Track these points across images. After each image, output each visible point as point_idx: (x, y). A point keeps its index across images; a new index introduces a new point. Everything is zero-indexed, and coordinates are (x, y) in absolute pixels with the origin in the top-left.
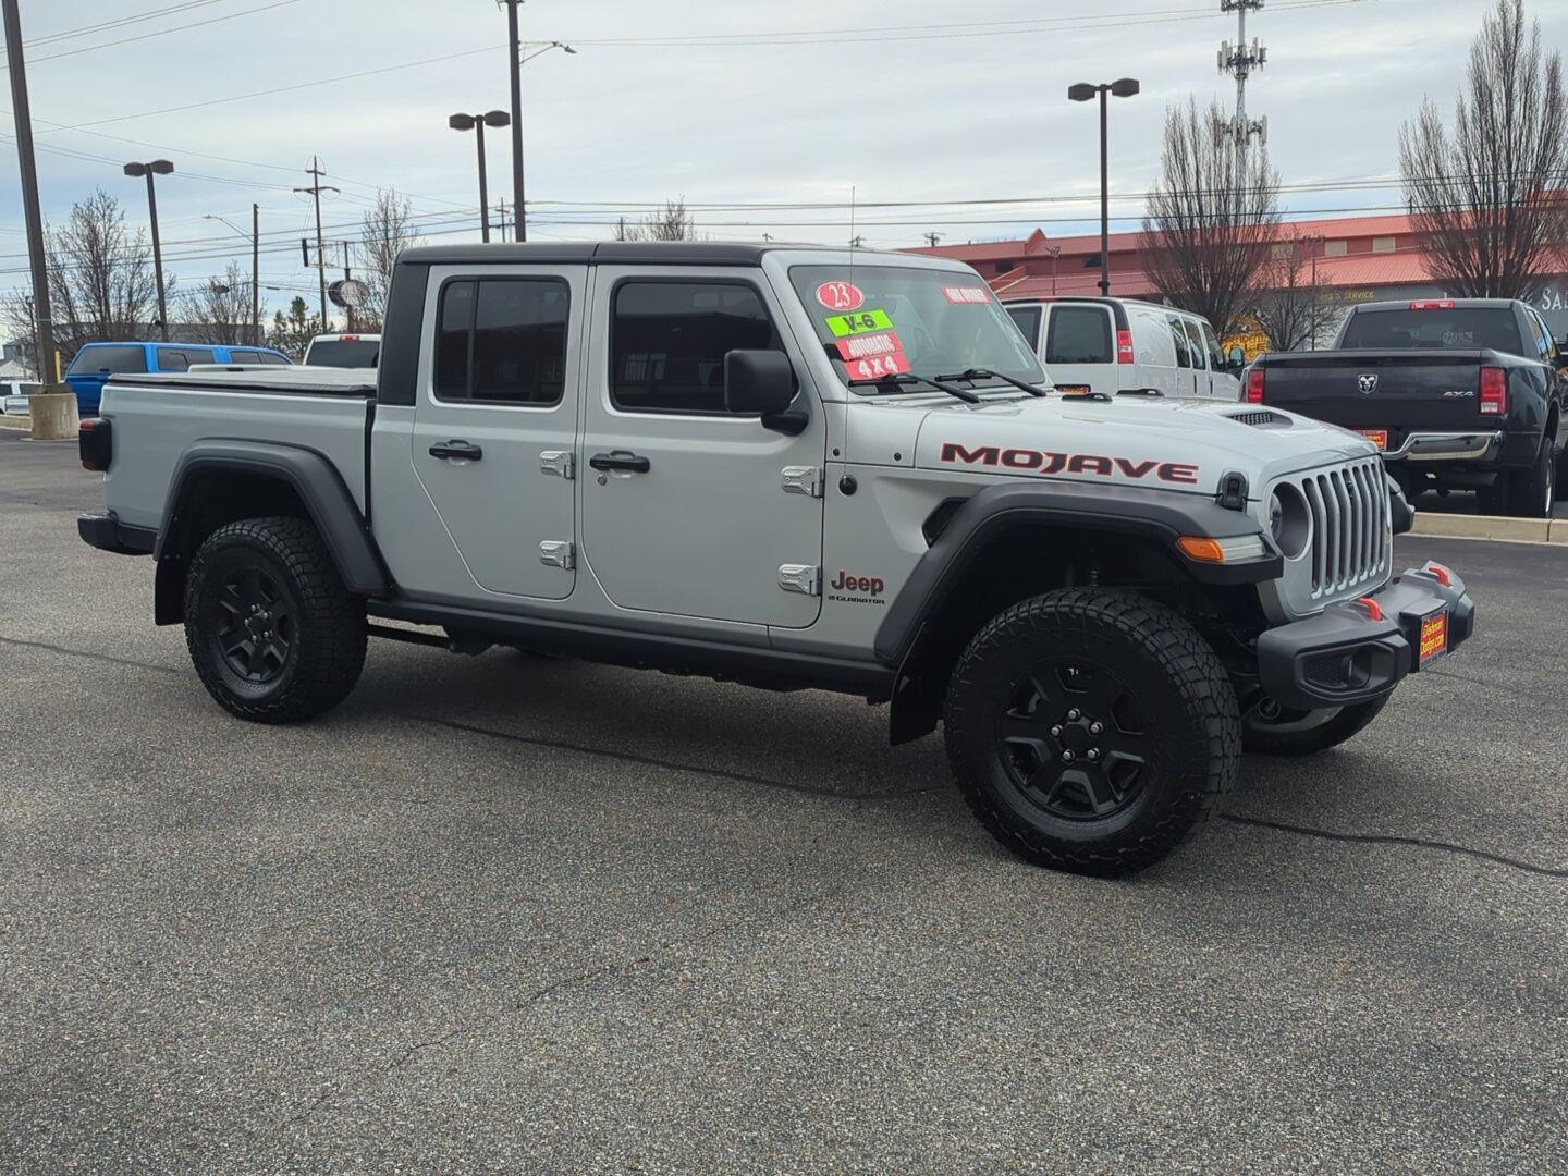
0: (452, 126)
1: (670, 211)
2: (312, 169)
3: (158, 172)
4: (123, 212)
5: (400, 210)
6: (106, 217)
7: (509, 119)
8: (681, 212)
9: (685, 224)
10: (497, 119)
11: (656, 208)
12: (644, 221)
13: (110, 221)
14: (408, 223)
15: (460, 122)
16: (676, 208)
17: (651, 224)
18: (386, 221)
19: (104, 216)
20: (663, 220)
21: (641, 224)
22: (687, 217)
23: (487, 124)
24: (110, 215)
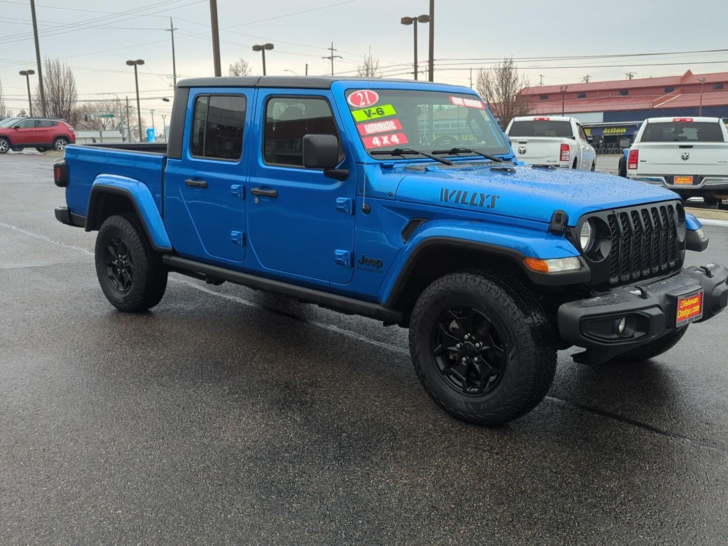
0: (402, 23)
1: (506, 62)
2: (330, 48)
3: (267, 49)
4: (251, 68)
5: (374, 65)
6: (244, 71)
7: (429, 19)
8: (511, 62)
9: (513, 69)
10: (423, 19)
11: (498, 61)
12: (492, 67)
13: (245, 72)
14: (378, 71)
15: (406, 21)
16: (509, 60)
17: (496, 69)
18: (367, 70)
19: (242, 70)
20: (502, 67)
21: (491, 69)
22: (514, 65)
23: (419, 21)
24: (245, 70)
